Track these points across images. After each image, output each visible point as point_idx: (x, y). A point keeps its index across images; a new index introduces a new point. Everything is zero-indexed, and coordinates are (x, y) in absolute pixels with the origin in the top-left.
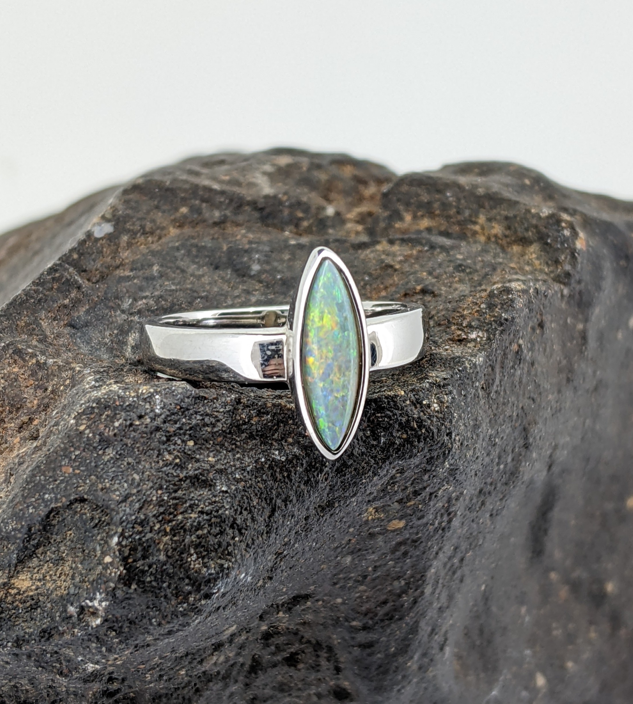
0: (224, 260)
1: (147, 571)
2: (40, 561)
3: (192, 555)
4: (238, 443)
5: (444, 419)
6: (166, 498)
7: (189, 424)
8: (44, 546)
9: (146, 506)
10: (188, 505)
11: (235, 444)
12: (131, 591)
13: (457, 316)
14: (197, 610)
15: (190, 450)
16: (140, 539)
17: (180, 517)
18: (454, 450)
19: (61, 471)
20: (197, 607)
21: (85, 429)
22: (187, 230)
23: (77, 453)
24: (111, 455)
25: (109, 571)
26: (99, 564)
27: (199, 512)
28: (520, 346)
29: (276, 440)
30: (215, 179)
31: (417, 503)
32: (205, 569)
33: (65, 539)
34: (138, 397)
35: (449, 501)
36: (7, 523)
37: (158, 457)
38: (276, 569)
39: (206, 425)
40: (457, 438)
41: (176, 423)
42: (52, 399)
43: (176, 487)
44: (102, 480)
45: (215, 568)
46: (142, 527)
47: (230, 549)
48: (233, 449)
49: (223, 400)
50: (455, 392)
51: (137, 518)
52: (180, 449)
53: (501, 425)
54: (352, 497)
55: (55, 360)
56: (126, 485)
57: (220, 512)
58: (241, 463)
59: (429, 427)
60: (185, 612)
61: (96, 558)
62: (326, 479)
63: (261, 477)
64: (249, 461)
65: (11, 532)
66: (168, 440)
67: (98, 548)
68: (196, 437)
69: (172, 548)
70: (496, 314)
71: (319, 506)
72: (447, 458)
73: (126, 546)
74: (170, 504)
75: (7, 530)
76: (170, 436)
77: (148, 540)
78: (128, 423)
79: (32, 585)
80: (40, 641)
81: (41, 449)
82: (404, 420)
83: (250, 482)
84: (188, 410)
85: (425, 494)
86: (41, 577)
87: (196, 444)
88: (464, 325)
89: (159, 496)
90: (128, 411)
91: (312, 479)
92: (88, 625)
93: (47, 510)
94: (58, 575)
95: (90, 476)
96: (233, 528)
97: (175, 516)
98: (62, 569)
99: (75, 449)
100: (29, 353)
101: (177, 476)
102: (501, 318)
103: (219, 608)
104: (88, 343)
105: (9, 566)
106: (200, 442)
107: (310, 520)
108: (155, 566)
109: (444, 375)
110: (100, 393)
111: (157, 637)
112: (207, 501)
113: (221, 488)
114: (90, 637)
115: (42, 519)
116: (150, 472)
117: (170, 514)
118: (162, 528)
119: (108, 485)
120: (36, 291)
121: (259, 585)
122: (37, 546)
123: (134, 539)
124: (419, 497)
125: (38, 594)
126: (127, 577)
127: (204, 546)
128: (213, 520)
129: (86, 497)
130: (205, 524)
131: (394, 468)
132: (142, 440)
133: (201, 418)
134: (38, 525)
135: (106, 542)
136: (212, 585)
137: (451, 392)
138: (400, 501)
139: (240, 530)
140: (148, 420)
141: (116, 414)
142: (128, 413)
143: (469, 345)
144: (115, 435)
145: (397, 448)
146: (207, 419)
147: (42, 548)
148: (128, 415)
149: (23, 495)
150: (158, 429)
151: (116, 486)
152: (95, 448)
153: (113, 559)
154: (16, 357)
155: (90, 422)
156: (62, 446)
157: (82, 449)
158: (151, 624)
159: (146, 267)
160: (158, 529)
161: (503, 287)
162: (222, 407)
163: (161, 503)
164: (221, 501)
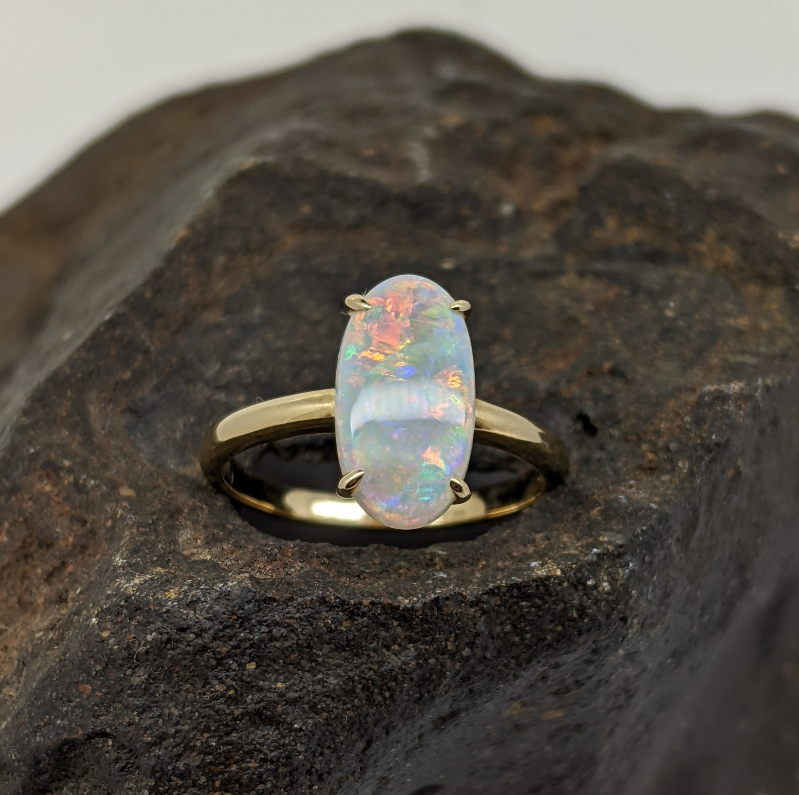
4: (320, 659)
5: (617, 602)
6: (214, 744)
7: (249, 639)
8: (59, 780)
9: (188, 752)
10: (245, 751)
11: (317, 661)
13: (651, 431)
15: (249, 676)
17: (234, 768)
18: (631, 635)
19: (77, 690)
21: (109, 638)
23: (99, 668)
24: (143, 678)
27: (261, 760)
28: (737, 468)
29: (375, 650)
31: (581, 692)
37: (204, 686)
39: (272, 639)
40: (635, 621)
41: (231, 640)
43: (229, 729)
44: (130, 712)
46: (182, 780)
48: (312, 667)
49: (300, 600)
51: (174, 768)
52: (236, 675)
54: (486, 703)
56: (161, 721)
57: (291, 758)
58: (324, 687)
59: (595, 616)
62: (447, 692)
63: (352, 702)
64: (335, 682)
65: (14, 761)
66: (219, 664)
68: (259, 657)
70: (704, 435)
71: (439, 719)
72: (620, 645)
74: (219, 751)
76: (222, 659)
78: (165, 637)
82: (559, 608)
83: (335, 711)
84: (249, 619)
85: (591, 684)
87: (258, 666)
88: (659, 446)
89: (204, 740)
90: (164, 621)
91: (426, 695)
93: (59, 741)
95: (114, 702)
96: (311, 775)
97: (228, 766)
99: (95, 661)
100: (65, 466)
101: (229, 714)
102: (710, 442)
104: (151, 441)
106: (265, 663)
109: (619, 539)
110: (132, 584)
112: (274, 744)
115: (53, 752)
116: (193, 706)
117: (220, 764)
118: (210, 782)
119: (137, 720)
120: (85, 360)
124: (582, 687)
129: (108, 730)
130: (268, 776)
131: (544, 665)
132: (183, 663)
133: (267, 630)
134: (48, 758)
137: (628, 564)
138: (555, 694)
139: (320, 776)
140: (192, 636)
141: (149, 623)
142: (165, 625)
143: (663, 478)
144: (147, 652)
145: (548, 645)
146: (276, 632)
147: (56, 783)
149: (29, 714)
150: (204, 648)
151: (148, 722)
152: (121, 666)
155: (116, 628)
156: (80, 654)
157: (104, 664)
159: (245, 309)
160: (204, 782)
161: (717, 391)
162: (298, 611)
163: (206, 751)
164: (293, 743)
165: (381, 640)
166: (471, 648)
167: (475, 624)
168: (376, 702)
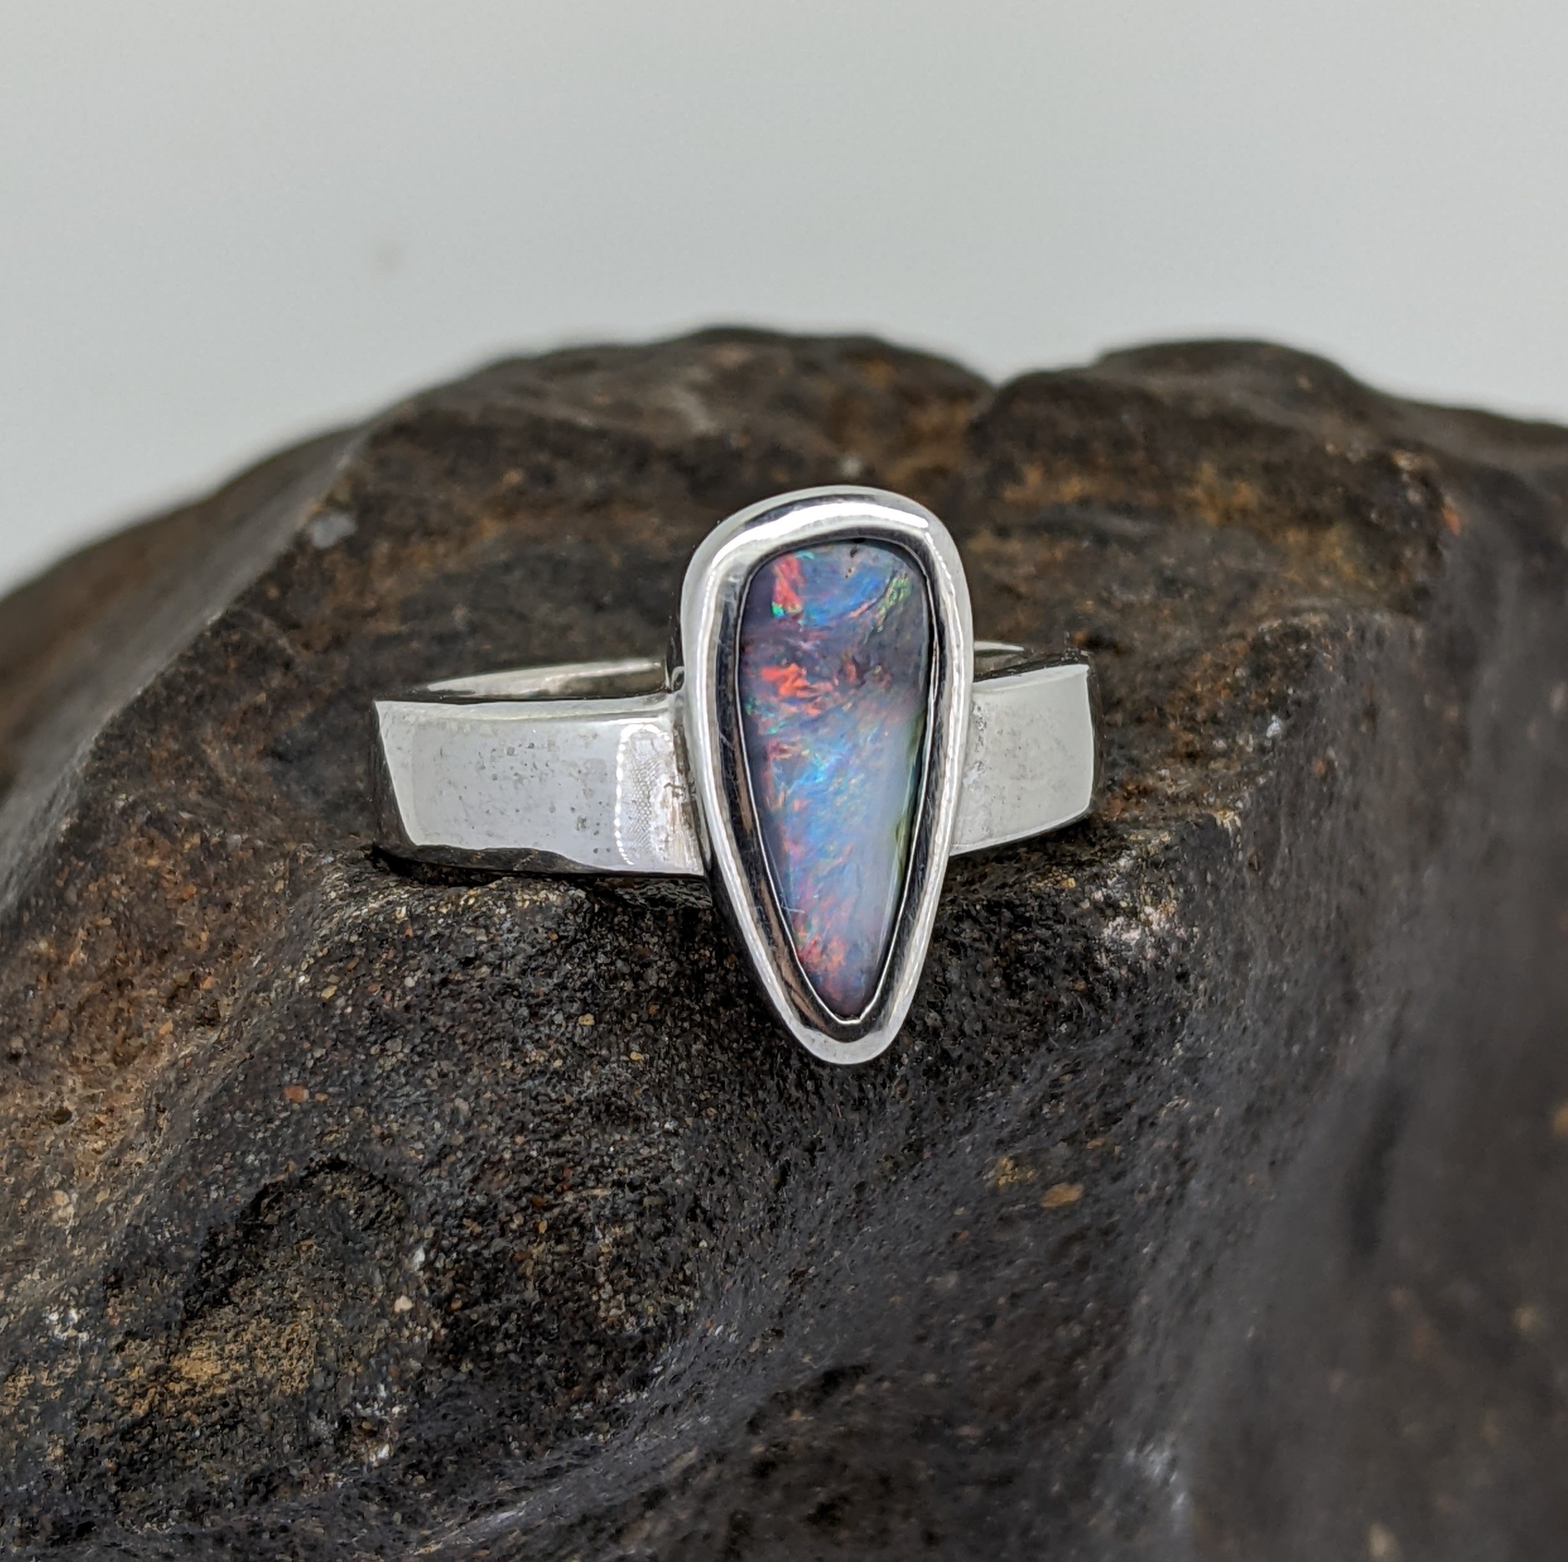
1: (497, 1328)
2: (241, 1312)
3: (600, 1286)
4: (698, 1018)
6: (534, 1153)
7: (582, 975)
8: (248, 1275)
9: (489, 1173)
10: (587, 1166)
11: (690, 1018)
12: (462, 1377)
13: (1181, 699)
14: (614, 1417)
15: (585, 1036)
16: (477, 1254)
17: (569, 1197)
18: (1194, 1014)
19: (281, 1099)
20: (615, 1410)
21: (335, 996)
22: (526, 524)
23: (318, 1054)
24: (401, 1056)
25: (406, 1333)
26: (382, 1315)
27: (615, 1183)
28: (1329, 764)
30: (579, 402)
31: (1111, 1141)
32: (633, 1319)
33: (297, 1258)
35: (1183, 1133)
36: (160, 1226)
37: (511, 1057)
38: (791, 1312)
39: (619, 976)
40: (1201, 986)
41: (550, 976)
42: (244, 927)
43: (557, 1126)
44: (381, 1117)
45: (655, 1317)
46: (481, 1224)
47: (688, 1268)
48: (685, 1030)
50: (1191, 876)
51: (467, 1203)
52: (563, 1034)
53: (1294, 951)
54: (962, 1133)
55: (245, 836)
56: (437, 1125)
57: (663, 1181)
58: (706, 1064)
59: (1137, 963)
60: (588, 1423)
61: (375, 1302)
62: (903, 1094)
63: (755, 1094)
65: (168, 1245)
66: (534, 1015)
67: (378, 1277)
68: (597, 1005)
69: (553, 1272)
70: (1274, 691)
71: (888, 1158)
72: (1178, 1033)
73: (445, 1271)
74: (543, 1167)
75: (157, 1243)
76: (540, 1005)
77: (495, 1255)
78: (438, 977)
79: (223, 1372)
80: (246, 1502)
81: (230, 1048)
82: (1079, 946)
83: (728, 1106)
84: (575, 941)
85: (1128, 1122)
86: (244, 1350)
87: (598, 1021)
88: (1199, 718)
89: (517, 1148)
90: (436, 950)
91: (871, 1095)
92: (359, 1461)
93: (253, 1191)
94: (284, 1346)
95: (351, 1107)
96: (694, 1218)
97: (559, 1194)
98: (293, 1331)
99: (313, 1043)
100: (183, 821)
101: (557, 1101)
102: (1285, 699)
103: (663, 1410)
104: (317, 793)
105: (168, 1327)
106: (607, 1016)
107: (867, 1195)
108: (514, 1316)
109: (1164, 837)
110: (365, 910)
111: (522, 1483)
112: (633, 1156)
113: (662, 1127)
114: (365, 1489)
115: (242, 1213)
116: (493, 1091)
117: (548, 1190)
118: (530, 1224)
119: (395, 1127)
120: (191, 677)
121: (752, 1350)
122: (234, 1276)
123: (465, 1253)
124: (1114, 1128)
125: (238, 1391)
126: (449, 1345)
127: (628, 1265)
129: (343, 1157)
130: (628, 1211)
131: (1057, 1061)
132: (472, 1018)
133: (608, 960)
134: (233, 1227)
135: (398, 1263)
136: (649, 1356)
137: (1181, 880)
138: (1070, 1139)
139: (709, 1224)
140: (485, 970)
141: (406, 959)
142: (437, 955)
143: (1213, 765)
144: (407, 1008)
145: (1064, 1015)
146: (624, 965)
147: (243, 1281)
148: (437, 960)
149: (193, 1159)
150: (509, 988)
151: (415, 1128)
152: (361, 1040)
153: (415, 1302)
154: (154, 832)
155: (347, 980)
156: (282, 1037)
157: (329, 1043)
158: (509, 1454)
159: (436, 612)
160: (519, 1226)
161: (1284, 626)
163: (523, 1166)
164: (665, 1157)
166: (939, 1012)
167: (944, 970)
168: (793, 1100)
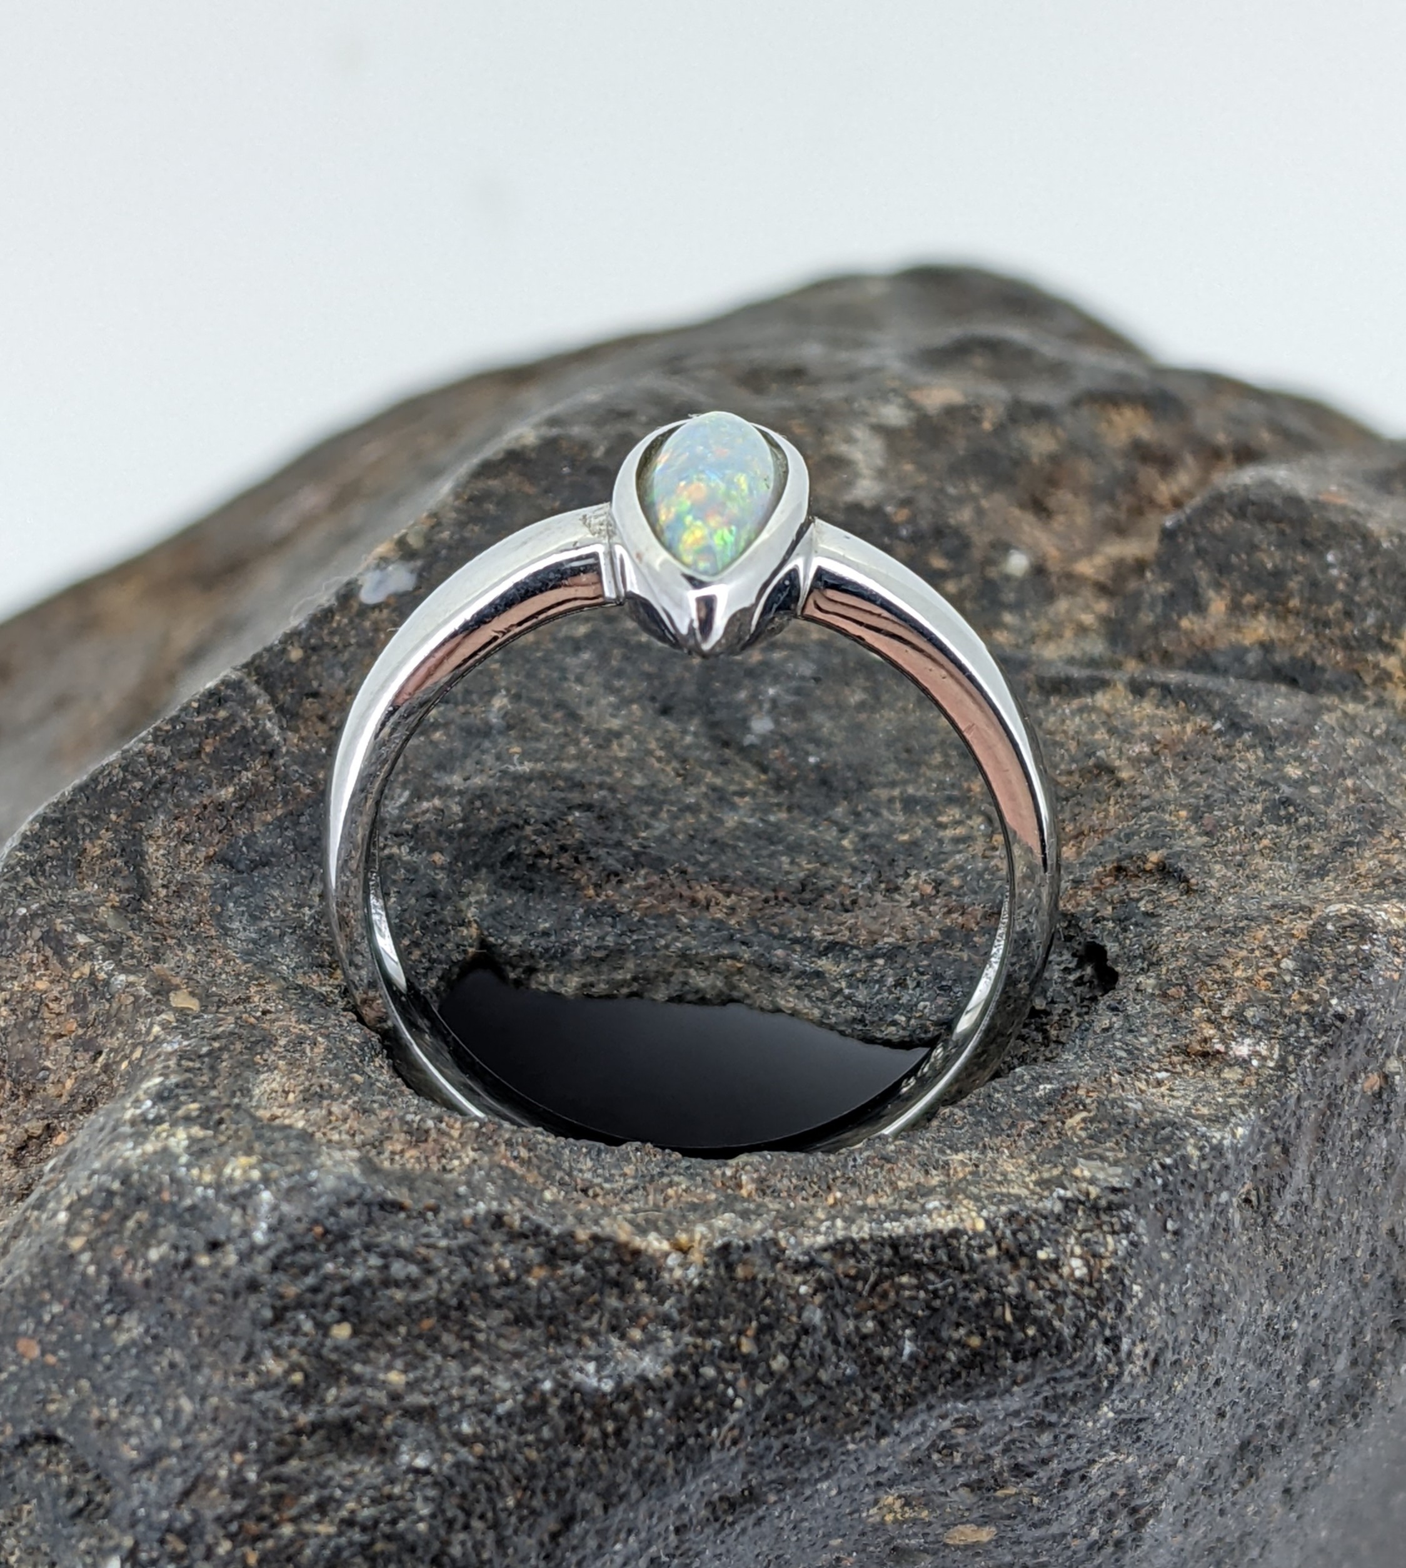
0: (690, 690)
4: (481, 1337)
5: (1099, 1301)
6: (253, 1476)
7: (343, 1278)
9: (202, 1487)
10: (313, 1498)
11: (471, 1339)
13: (1215, 982)
15: (336, 1349)
17: (287, 1530)
18: (1126, 1379)
19: (13, 1350)
21: (82, 1250)
23: (57, 1308)
24: (134, 1334)
27: (343, 1521)
28: (1387, 1080)
29: (594, 1334)
31: (1026, 1491)
33: (17, 1520)
34: (218, 1186)
35: (1130, 1482)
37: (246, 1359)
39: (389, 1282)
40: (1138, 1350)
41: (306, 1274)
43: (283, 1450)
44: (103, 1398)
46: (186, 1542)
48: (462, 1351)
49: (453, 1214)
50: (1141, 1226)
51: (173, 1518)
52: (310, 1344)
53: (1309, 1286)
54: (819, 1480)
56: (157, 1423)
57: (402, 1525)
58: (482, 1392)
59: (1050, 1323)
62: (735, 1442)
63: (537, 1431)
64: (507, 1385)
66: (279, 1318)
68: (359, 1314)
70: (1316, 997)
71: (721, 1499)
72: (1105, 1396)
74: (261, 1491)
76: (286, 1308)
78: (182, 1256)
82: (976, 1297)
83: (501, 1444)
84: (346, 1237)
85: (1047, 1474)
87: (355, 1333)
88: (1225, 1012)
89: (235, 1467)
90: (186, 1225)
91: (691, 1441)
95: (78, 1378)
97: (274, 1525)
99: (53, 1296)
100: (78, 945)
101: (288, 1420)
102: (1326, 1011)
104: (254, 919)
106: (368, 1328)
107: (692, 1536)
109: (1114, 1176)
110: (139, 1151)
112: (371, 1492)
113: (411, 1461)
116: (222, 1398)
117: (262, 1518)
118: (238, 1553)
119: (114, 1414)
120: (154, 759)
124: (1031, 1481)
128: (379, 1546)
129: (60, 1432)
130: (353, 1555)
131: (944, 1417)
132: (212, 1310)
133: (380, 1262)
137: (1127, 1228)
138: (974, 1486)
140: (233, 1258)
141: (157, 1225)
142: (186, 1231)
143: (1227, 1074)
144: (147, 1283)
145: (952, 1371)
146: (399, 1269)
148: (185, 1237)
150: (253, 1286)
151: (134, 1422)
152: (98, 1307)
154: (49, 952)
155: (98, 1232)
156: (27, 1279)
157: (67, 1301)
159: (475, 697)
160: (226, 1553)
161: (1353, 914)
162: (446, 1234)
163: (237, 1488)
164: (409, 1496)
165: (607, 1315)
166: (789, 1356)
167: (802, 1308)
168: (587, 1439)
